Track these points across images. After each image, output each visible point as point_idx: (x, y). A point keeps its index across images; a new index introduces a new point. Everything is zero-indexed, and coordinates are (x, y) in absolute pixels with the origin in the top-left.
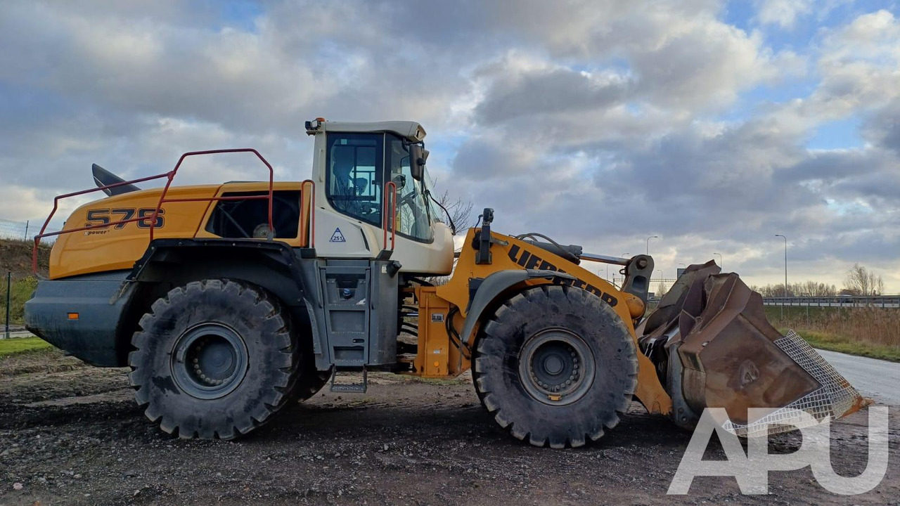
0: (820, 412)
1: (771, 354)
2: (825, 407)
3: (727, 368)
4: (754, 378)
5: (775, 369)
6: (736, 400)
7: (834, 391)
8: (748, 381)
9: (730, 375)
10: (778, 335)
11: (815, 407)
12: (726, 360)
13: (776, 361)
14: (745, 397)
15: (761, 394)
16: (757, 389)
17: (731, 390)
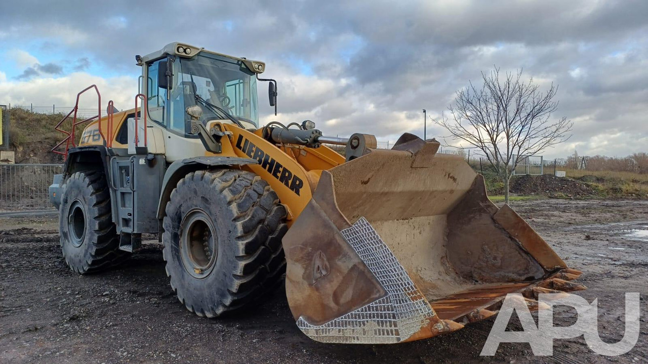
0: (384, 328)
1: (340, 246)
2: (390, 322)
3: (302, 258)
4: (324, 273)
5: (344, 265)
6: (309, 296)
7: (400, 303)
8: (319, 275)
9: (305, 266)
10: (345, 223)
11: (379, 319)
12: (302, 249)
13: (345, 255)
14: (317, 294)
15: (331, 293)
16: (328, 286)
17: (306, 283)
